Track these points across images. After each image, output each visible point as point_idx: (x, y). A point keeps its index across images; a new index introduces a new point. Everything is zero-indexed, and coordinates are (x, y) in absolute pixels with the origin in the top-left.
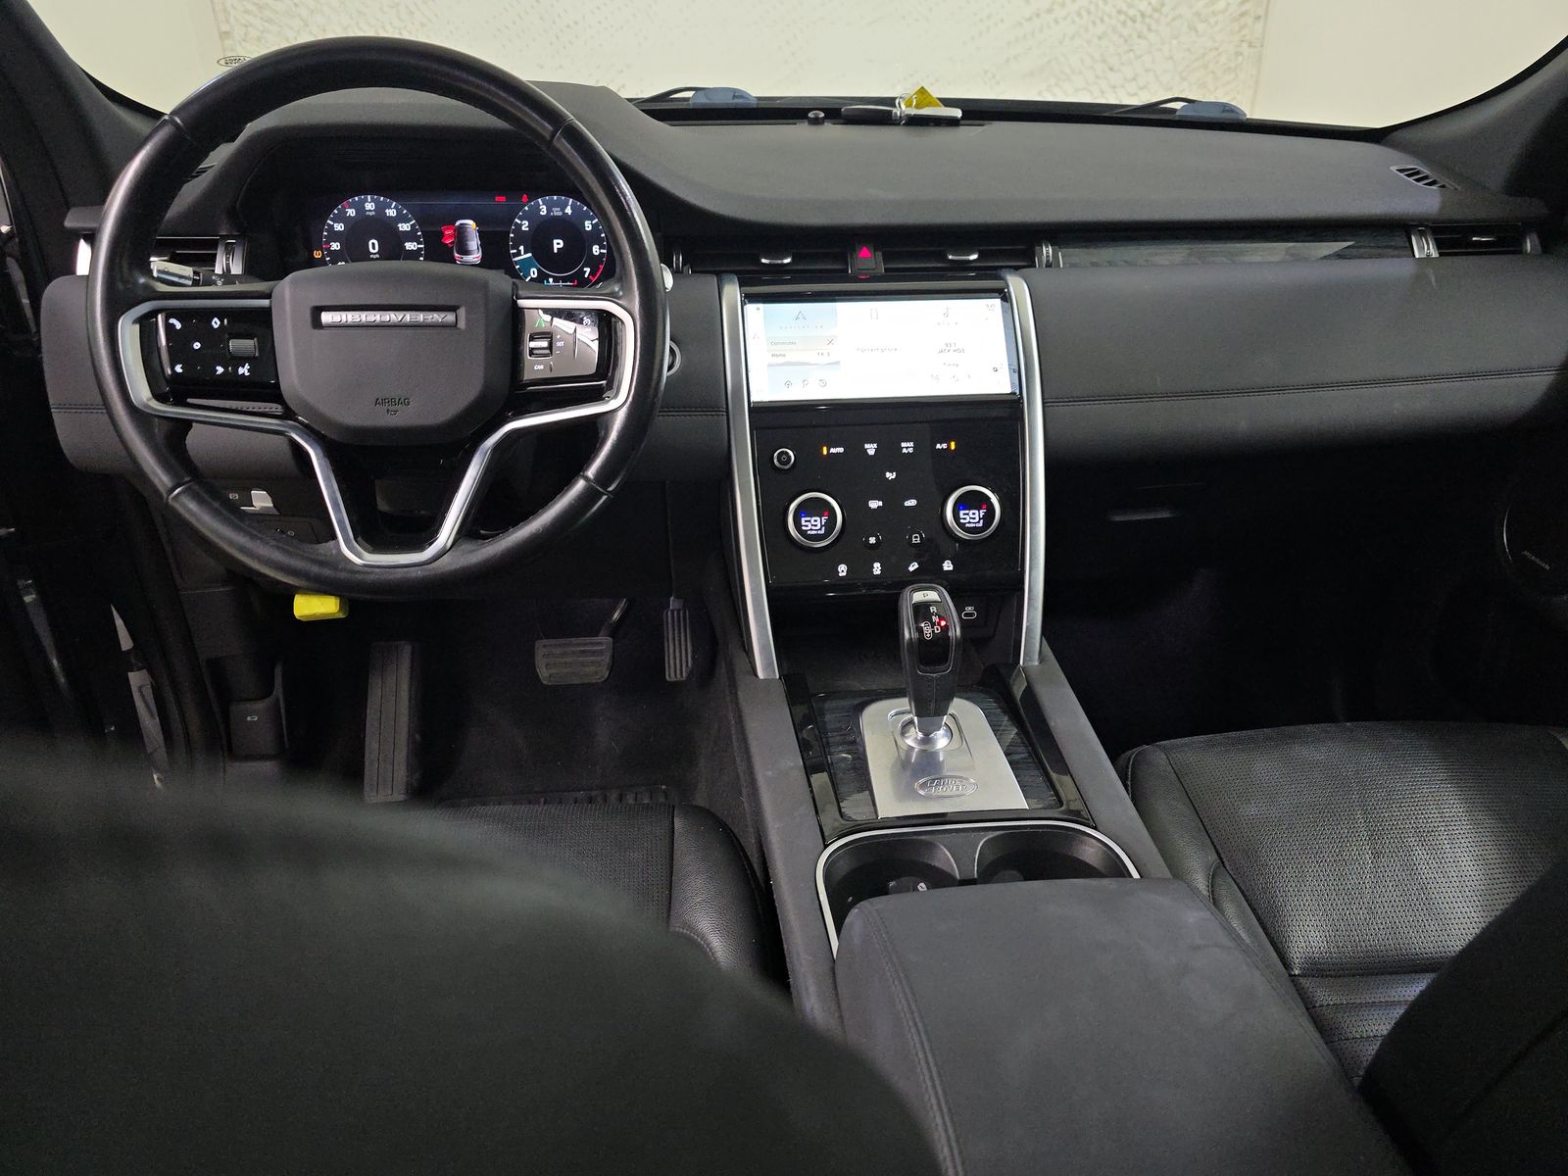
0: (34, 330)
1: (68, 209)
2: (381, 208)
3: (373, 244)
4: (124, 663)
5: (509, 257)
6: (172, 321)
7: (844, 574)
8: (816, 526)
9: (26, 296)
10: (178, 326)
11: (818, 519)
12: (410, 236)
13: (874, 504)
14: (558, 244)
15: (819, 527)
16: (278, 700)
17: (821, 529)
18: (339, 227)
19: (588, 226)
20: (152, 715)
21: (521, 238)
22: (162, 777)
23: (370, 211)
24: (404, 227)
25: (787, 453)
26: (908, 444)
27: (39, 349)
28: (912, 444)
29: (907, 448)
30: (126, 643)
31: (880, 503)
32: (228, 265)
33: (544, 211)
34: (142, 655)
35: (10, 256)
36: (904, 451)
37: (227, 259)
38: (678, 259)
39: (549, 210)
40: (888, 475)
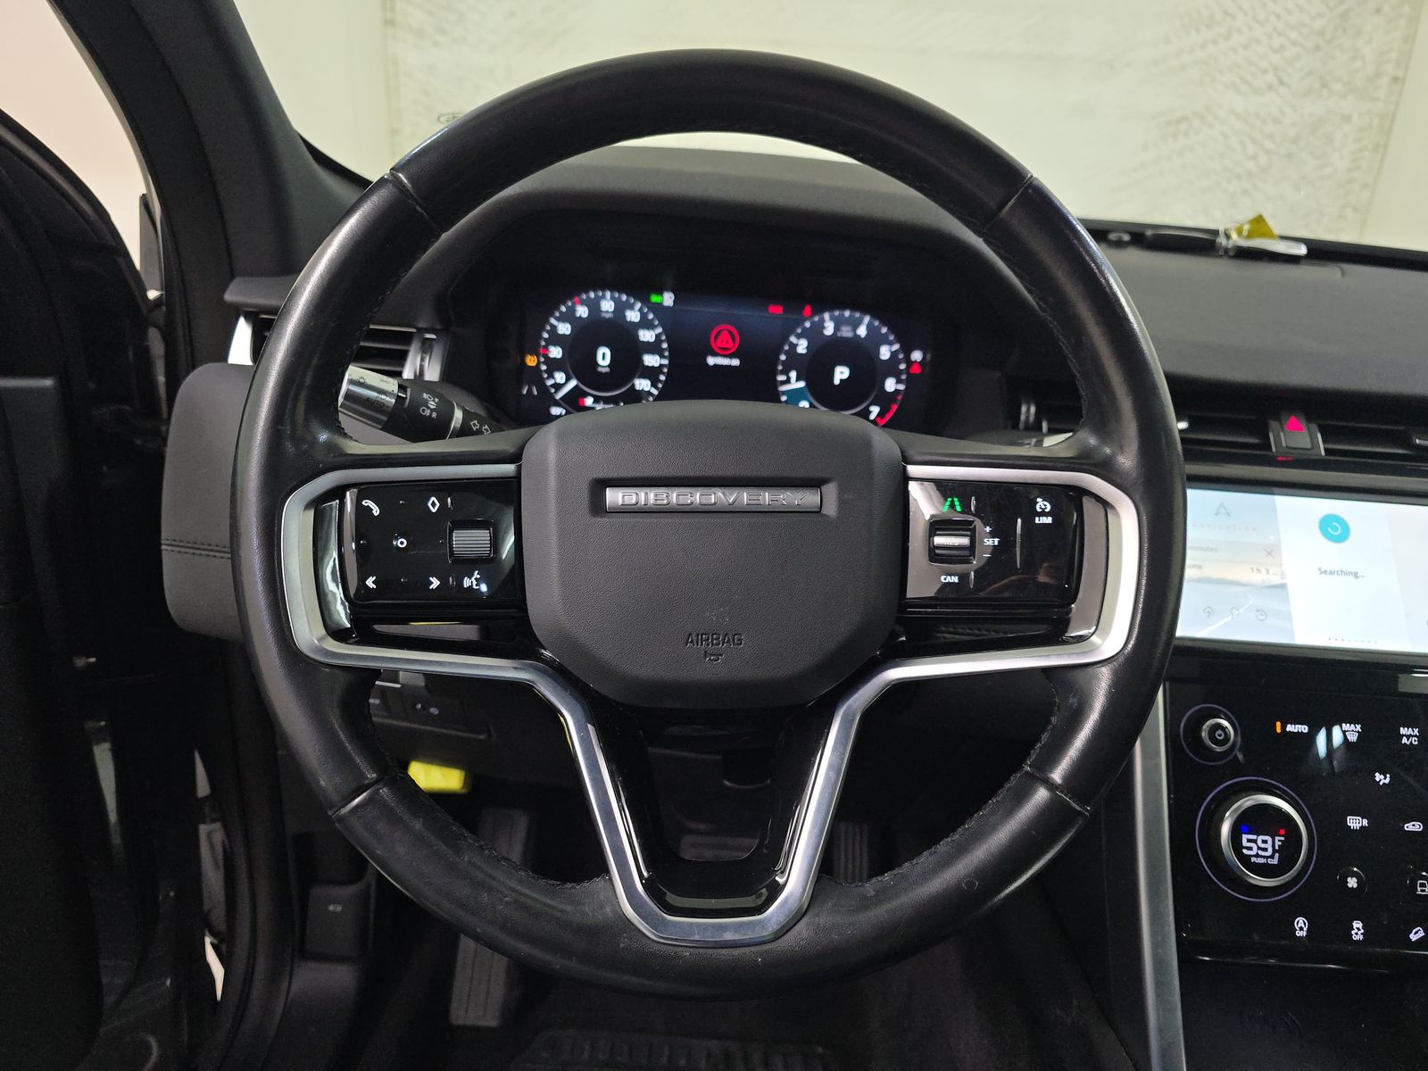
0: (165, 415)
1: (232, 276)
2: (620, 308)
3: (604, 354)
4: (194, 812)
5: (776, 384)
6: (368, 503)
7: (1304, 933)
8: (1265, 850)
9: (163, 374)
10: (376, 511)
11: (1268, 838)
12: (653, 348)
13: (1355, 822)
14: (841, 373)
15: (1269, 853)
16: (369, 886)
17: (1272, 857)
18: (564, 329)
19: (885, 353)
20: (217, 867)
21: (795, 361)
22: (215, 941)
23: (607, 312)
24: (647, 336)
25: (1219, 726)
26: (1410, 731)
27: (164, 441)
28: (1416, 731)
29: (1408, 737)
30: (203, 787)
31: (1365, 822)
32: (422, 368)
33: (829, 329)
34: (217, 806)
35: (156, 326)
36: (1404, 740)
37: (423, 359)
38: (1028, 410)
39: (837, 329)
40: (1378, 777)
